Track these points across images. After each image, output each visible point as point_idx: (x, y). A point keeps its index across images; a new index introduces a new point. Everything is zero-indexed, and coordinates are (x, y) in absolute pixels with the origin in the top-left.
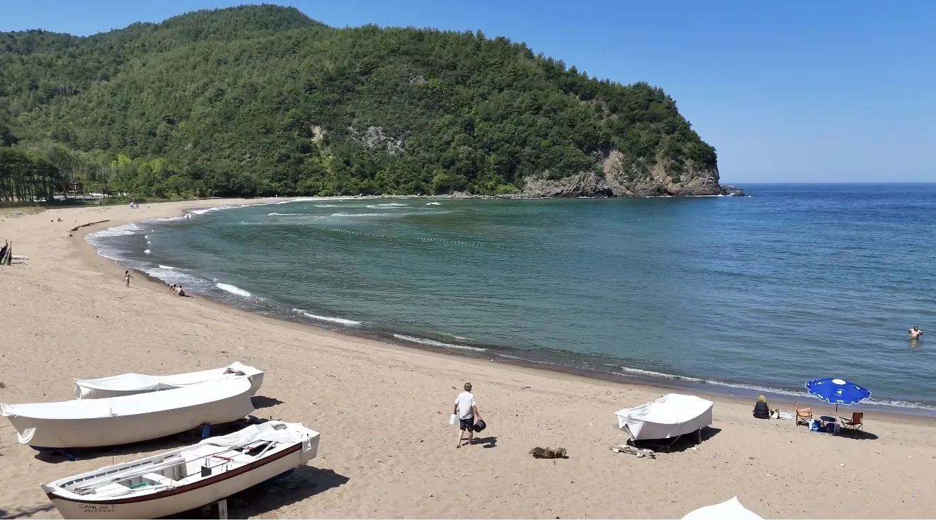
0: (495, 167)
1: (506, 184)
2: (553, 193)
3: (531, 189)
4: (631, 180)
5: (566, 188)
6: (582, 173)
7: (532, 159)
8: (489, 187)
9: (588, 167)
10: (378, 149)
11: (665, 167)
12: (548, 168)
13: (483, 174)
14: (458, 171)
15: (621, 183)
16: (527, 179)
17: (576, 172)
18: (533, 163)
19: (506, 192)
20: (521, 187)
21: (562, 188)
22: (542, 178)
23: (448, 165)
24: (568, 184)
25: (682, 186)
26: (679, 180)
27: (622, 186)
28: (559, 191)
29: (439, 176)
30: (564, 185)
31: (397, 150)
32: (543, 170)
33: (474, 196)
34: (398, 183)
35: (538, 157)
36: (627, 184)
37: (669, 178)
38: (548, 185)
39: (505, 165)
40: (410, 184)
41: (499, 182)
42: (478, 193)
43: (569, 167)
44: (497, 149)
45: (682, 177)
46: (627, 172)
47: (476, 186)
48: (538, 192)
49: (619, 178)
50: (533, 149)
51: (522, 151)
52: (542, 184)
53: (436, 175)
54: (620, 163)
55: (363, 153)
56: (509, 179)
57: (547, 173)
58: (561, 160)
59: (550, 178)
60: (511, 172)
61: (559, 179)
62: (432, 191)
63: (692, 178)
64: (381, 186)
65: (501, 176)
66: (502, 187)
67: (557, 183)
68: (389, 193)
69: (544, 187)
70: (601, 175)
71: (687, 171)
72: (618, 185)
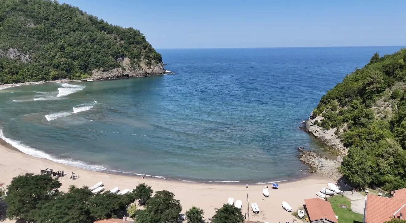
0: (79, 67)
1: (84, 74)
2: (106, 77)
3: (95, 76)
4: (134, 70)
5: (110, 75)
6: (116, 69)
7: (94, 63)
8: (78, 76)
9: (119, 66)
10: (17, 60)
11: (145, 63)
12: (102, 67)
13: (74, 70)
14: (62, 69)
15: (131, 71)
16: (93, 71)
17: (114, 68)
18: (95, 65)
19: (86, 78)
20: (91, 75)
21: (109, 75)
22: (100, 71)
23: (56, 67)
24: (112, 73)
25: (152, 70)
26: (151, 68)
27: (131, 72)
28: (108, 76)
29: (53, 73)
30: (110, 74)
31: (27, 60)
32: (100, 67)
33: (72, 80)
34: (32, 76)
35: (97, 62)
36: (133, 71)
37: (147, 67)
38: (103, 74)
39: (83, 66)
40: (38, 76)
41: (81, 73)
42: (73, 79)
43: (111, 66)
44: (78, 59)
45: (152, 67)
46: (132, 66)
47: (71, 76)
48: (99, 77)
49: (130, 69)
50: (94, 58)
51: (89, 59)
52: (100, 73)
53: (51, 72)
54: (129, 63)
55: (9, 62)
56: (85, 72)
57: (102, 69)
58: (107, 63)
59: (103, 71)
60: (86, 68)
61: (107, 71)
62: (50, 79)
63: (155, 67)
64: (24, 78)
65: (82, 70)
66: (83, 76)
67: (107, 73)
68: (28, 81)
69: (101, 74)
70: (124, 69)
71: (153, 64)
72: (130, 72)
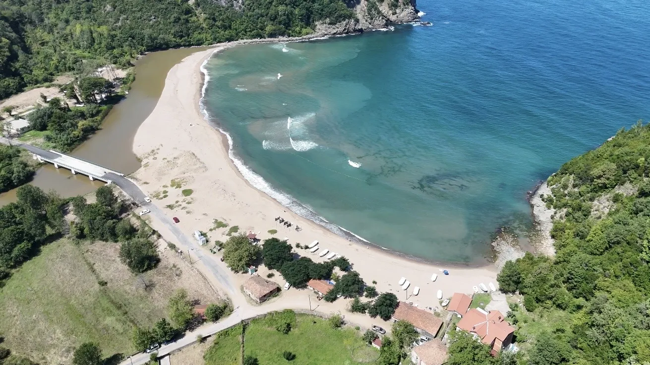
0: (300, 17)
1: (306, 28)
2: (332, 33)
3: (319, 29)
4: (372, 19)
5: (339, 30)
6: (347, 20)
7: (319, 12)
8: (298, 32)
9: (350, 16)
10: (229, 7)
11: (388, 5)
12: (329, 17)
13: (293, 23)
14: (280, 23)
15: (366, 21)
16: (317, 23)
17: (344, 20)
18: (320, 14)
19: (307, 34)
20: (314, 28)
21: (337, 29)
22: (326, 23)
23: (273, 19)
24: (340, 28)
25: (397, 17)
26: (396, 13)
27: (367, 23)
28: (335, 32)
29: (269, 28)
30: (338, 28)
31: (240, 7)
32: (326, 18)
33: (290, 38)
34: (246, 32)
35: (322, 10)
36: (369, 21)
37: (391, 12)
38: (329, 28)
39: (305, 16)
40: (253, 32)
41: (302, 27)
42: (292, 36)
43: (340, 16)
44: (299, 5)
45: (398, 11)
46: (369, 14)
47: (290, 31)
48: (324, 31)
49: (365, 17)
50: (319, 5)
51: (313, 5)
52: (326, 27)
53: (267, 25)
54: (366, 8)
55: (220, 10)
56: (308, 24)
57: (328, 20)
58: (336, 13)
59: (330, 24)
60: (308, 20)
61: (335, 24)
62: (265, 35)
63: (403, 10)
64: (237, 34)
65: (303, 23)
66: (304, 31)
67: (334, 26)
68: (242, 39)
69: (327, 29)
70: (357, 21)
71: (400, 6)
